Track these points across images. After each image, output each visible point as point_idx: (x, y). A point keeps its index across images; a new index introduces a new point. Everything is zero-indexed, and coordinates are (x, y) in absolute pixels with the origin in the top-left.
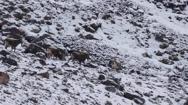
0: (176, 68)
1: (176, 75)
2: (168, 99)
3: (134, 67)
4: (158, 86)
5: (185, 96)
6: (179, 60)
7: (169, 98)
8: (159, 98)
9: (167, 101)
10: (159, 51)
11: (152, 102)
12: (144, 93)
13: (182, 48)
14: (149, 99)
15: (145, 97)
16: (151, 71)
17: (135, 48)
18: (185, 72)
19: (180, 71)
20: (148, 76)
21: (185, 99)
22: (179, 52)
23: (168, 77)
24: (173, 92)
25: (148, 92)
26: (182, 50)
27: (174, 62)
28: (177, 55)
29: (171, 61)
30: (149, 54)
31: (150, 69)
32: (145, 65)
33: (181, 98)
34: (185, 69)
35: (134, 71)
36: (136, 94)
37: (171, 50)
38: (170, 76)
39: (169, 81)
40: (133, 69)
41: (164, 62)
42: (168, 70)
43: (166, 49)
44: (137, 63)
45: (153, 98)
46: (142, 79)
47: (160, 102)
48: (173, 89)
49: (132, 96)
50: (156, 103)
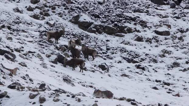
0: (47, 23)
1: (47, 30)
2: (38, 54)
3: (5, 22)
4: (29, 42)
5: (55, 52)
6: (50, 16)
7: (40, 54)
8: (30, 54)
9: (38, 56)
10: (30, 6)
11: (23, 57)
12: (14, 48)
13: (53, 3)
14: (20, 55)
15: (15, 53)
16: (22, 26)
17: (6, 3)
18: (56, 27)
19: (51, 27)
20: (19, 31)
21: (56, 55)
22: (50, 7)
23: (39, 33)
24: (44, 48)
25: (19, 48)
26: (54, 6)
27: (45, 17)
28: (48, 10)
29: (43, 16)
30: (20, 9)
31: (21, 24)
32: (16, 21)
33: (52, 54)
34: (56, 25)
35: (5, 26)
36: (7, 49)
37: (42, 5)
38: (42, 31)
39: (40, 37)
40: (4, 24)
41: (35, 17)
42: (39, 25)
43: (37, 4)
44: (8, 18)
45: (24, 53)
46: (13, 34)
47: (31, 58)
48: (44, 44)
49: (3, 51)
50: (27, 59)
